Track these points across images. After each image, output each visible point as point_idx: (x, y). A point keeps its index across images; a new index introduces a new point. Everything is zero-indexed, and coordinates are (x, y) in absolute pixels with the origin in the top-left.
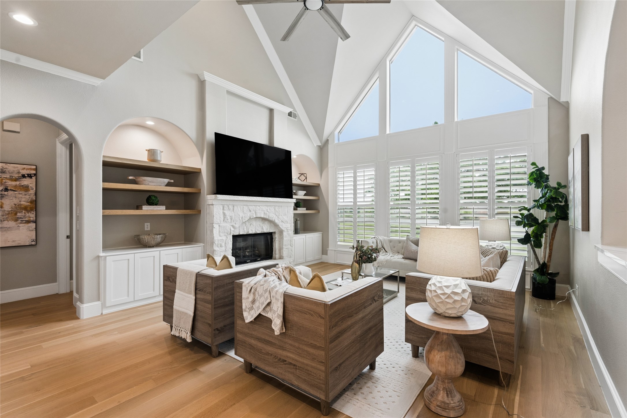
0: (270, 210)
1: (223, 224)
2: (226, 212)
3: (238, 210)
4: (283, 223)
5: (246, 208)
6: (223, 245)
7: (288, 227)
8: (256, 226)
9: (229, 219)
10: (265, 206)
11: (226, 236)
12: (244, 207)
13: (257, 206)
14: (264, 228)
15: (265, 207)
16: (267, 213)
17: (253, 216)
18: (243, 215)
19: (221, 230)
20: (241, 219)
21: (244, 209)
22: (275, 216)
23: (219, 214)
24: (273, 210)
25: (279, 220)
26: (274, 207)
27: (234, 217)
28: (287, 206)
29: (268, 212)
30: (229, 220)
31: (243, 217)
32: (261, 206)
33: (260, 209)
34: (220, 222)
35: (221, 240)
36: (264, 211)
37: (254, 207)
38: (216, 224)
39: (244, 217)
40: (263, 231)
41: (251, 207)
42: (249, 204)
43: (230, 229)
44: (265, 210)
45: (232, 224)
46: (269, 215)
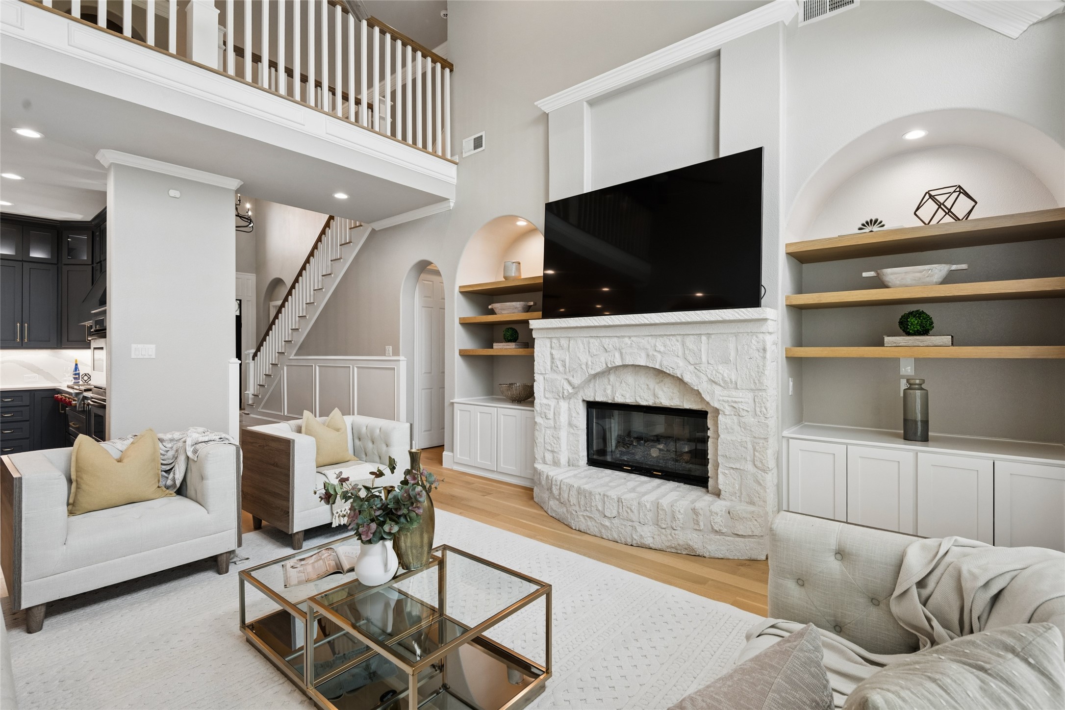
0: (665, 346)
1: (551, 376)
2: (554, 352)
3: (578, 348)
4: (714, 385)
5: (595, 343)
6: (551, 415)
7: (736, 402)
8: (637, 386)
9: (559, 366)
10: (649, 336)
11: (557, 399)
12: (592, 340)
13: (624, 337)
14: (660, 394)
15: (646, 338)
16: (655, 353)
17: (613, 362)
18: (590, 359)
19: (546, 387)
20: (584, 367)
21: (591, 345)
22: (681, 363)
23: (542, 356)
24: (679, 346)
25: (698, 377)
26: (679, 338)
27: (569, 362)
28: (736, 335)
29: (659, 352)
30: (561, 369)
31: (590, 363)
32: (635, 336)
33: (631, 344)
34: (545, 371)
35: (546, 405)
36: (646, 349)
37: (616, 340)
38: (538, 373)
39: (592, 362)
40: (657, 401)
41: (606, 341)
42: (602, 333)
43: (563, 388)
44: (648, 347)
45: (566, 377)
46: (661, 361)
